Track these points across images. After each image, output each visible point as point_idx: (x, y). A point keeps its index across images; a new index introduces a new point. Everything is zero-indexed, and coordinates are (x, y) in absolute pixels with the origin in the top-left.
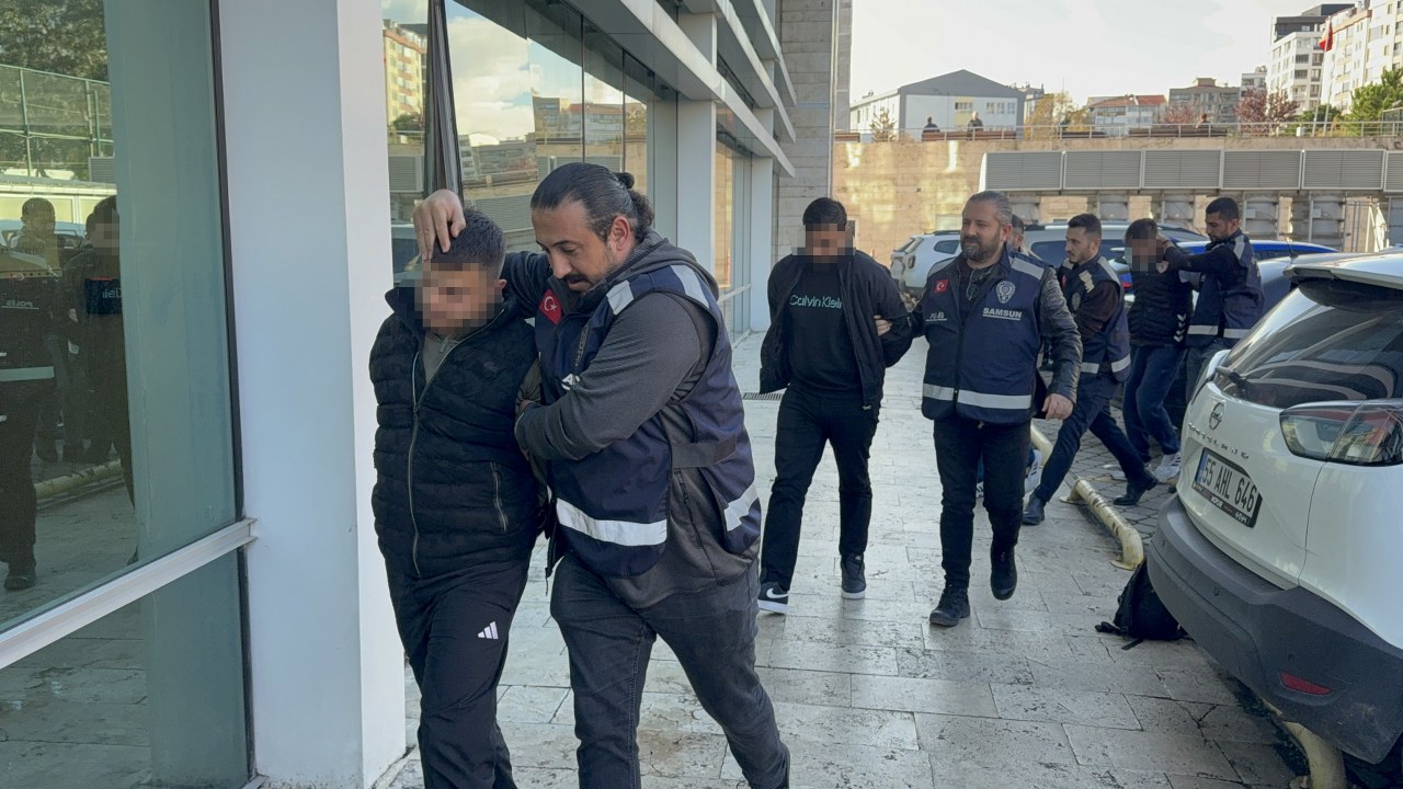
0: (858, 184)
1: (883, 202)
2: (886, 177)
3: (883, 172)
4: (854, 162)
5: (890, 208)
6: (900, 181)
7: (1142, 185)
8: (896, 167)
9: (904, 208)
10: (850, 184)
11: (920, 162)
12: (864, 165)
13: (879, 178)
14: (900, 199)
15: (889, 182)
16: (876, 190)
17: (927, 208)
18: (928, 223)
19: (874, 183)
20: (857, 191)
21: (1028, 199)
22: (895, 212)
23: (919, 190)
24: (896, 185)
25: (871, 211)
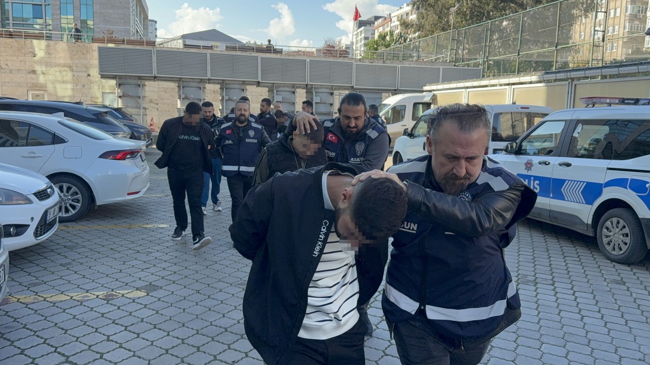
0: (44, 69)
1: (64, 82)
2: (64, 66)
3: (62, 61)
4: (40, 54)
5: (70, 86)
6: (75, 69)
7: (209, 76)
8: (71, 59)
9: (79, 87)
10: (38, 68)
11: (89, 56)
12: (48, 56)
13: (59, 65)
14: (75, 81)
15: (67, 69)
16: (58, 73)
17: (96, 87)
18: (97, 98)
19: (57, 69)
20: (43, 73)
21: (132, 81)
22: (73, 89)
23: (89, 75)
24: (72, 71)
25: (55, 88)
